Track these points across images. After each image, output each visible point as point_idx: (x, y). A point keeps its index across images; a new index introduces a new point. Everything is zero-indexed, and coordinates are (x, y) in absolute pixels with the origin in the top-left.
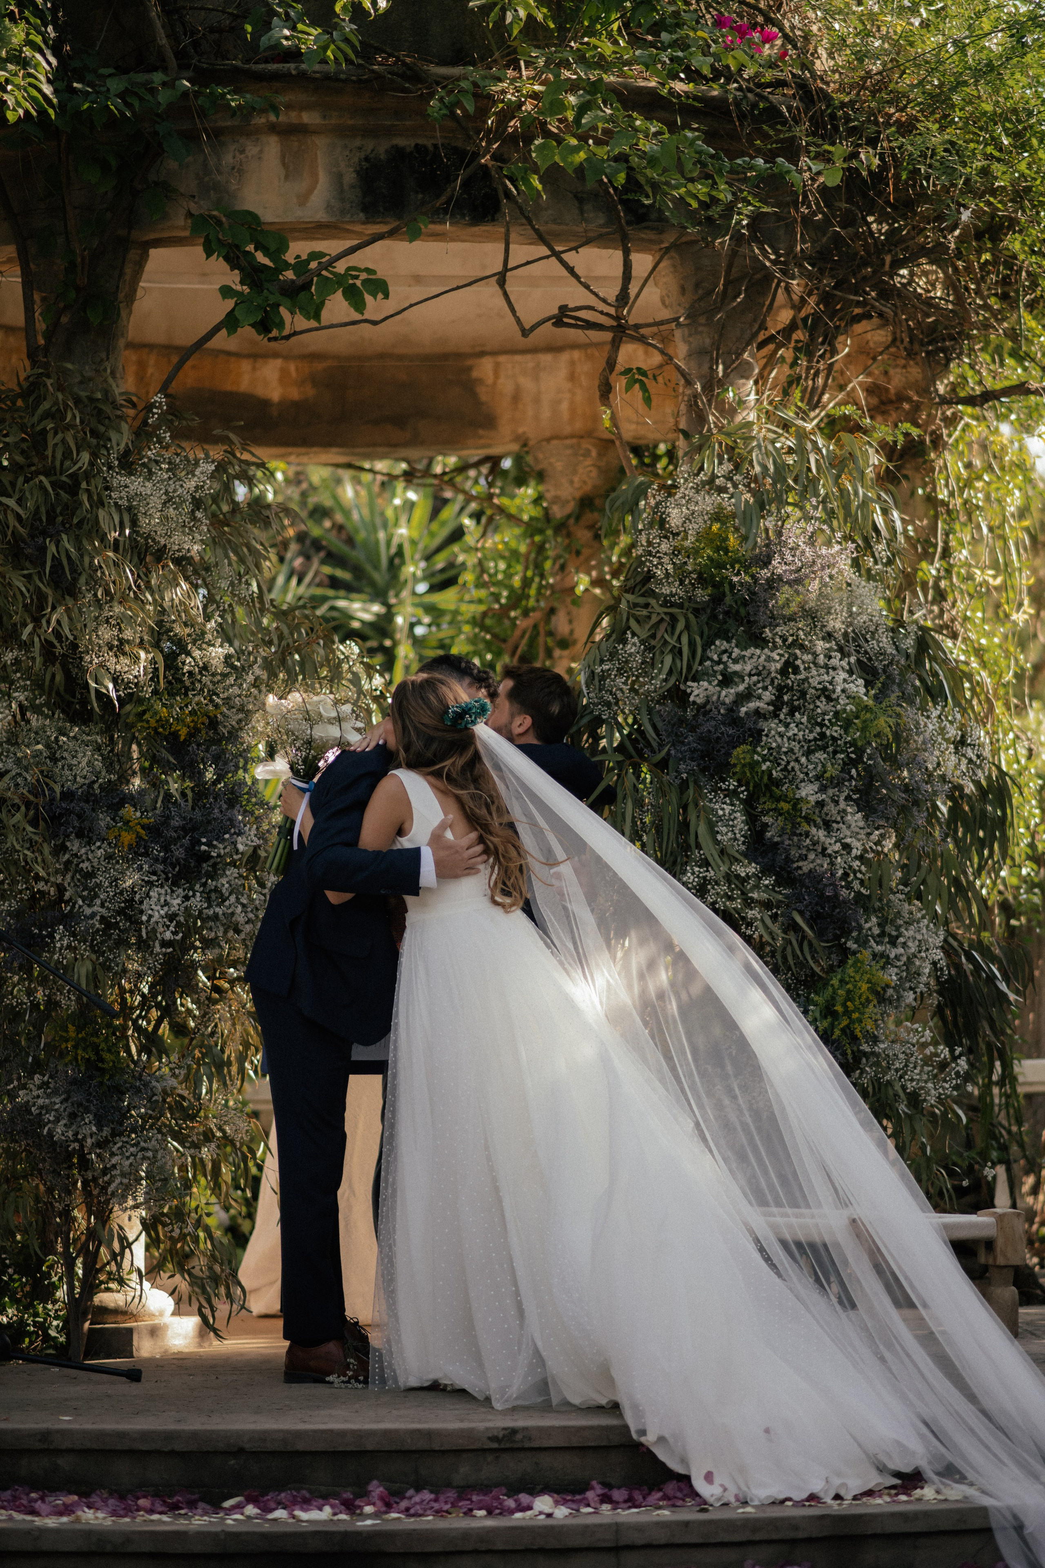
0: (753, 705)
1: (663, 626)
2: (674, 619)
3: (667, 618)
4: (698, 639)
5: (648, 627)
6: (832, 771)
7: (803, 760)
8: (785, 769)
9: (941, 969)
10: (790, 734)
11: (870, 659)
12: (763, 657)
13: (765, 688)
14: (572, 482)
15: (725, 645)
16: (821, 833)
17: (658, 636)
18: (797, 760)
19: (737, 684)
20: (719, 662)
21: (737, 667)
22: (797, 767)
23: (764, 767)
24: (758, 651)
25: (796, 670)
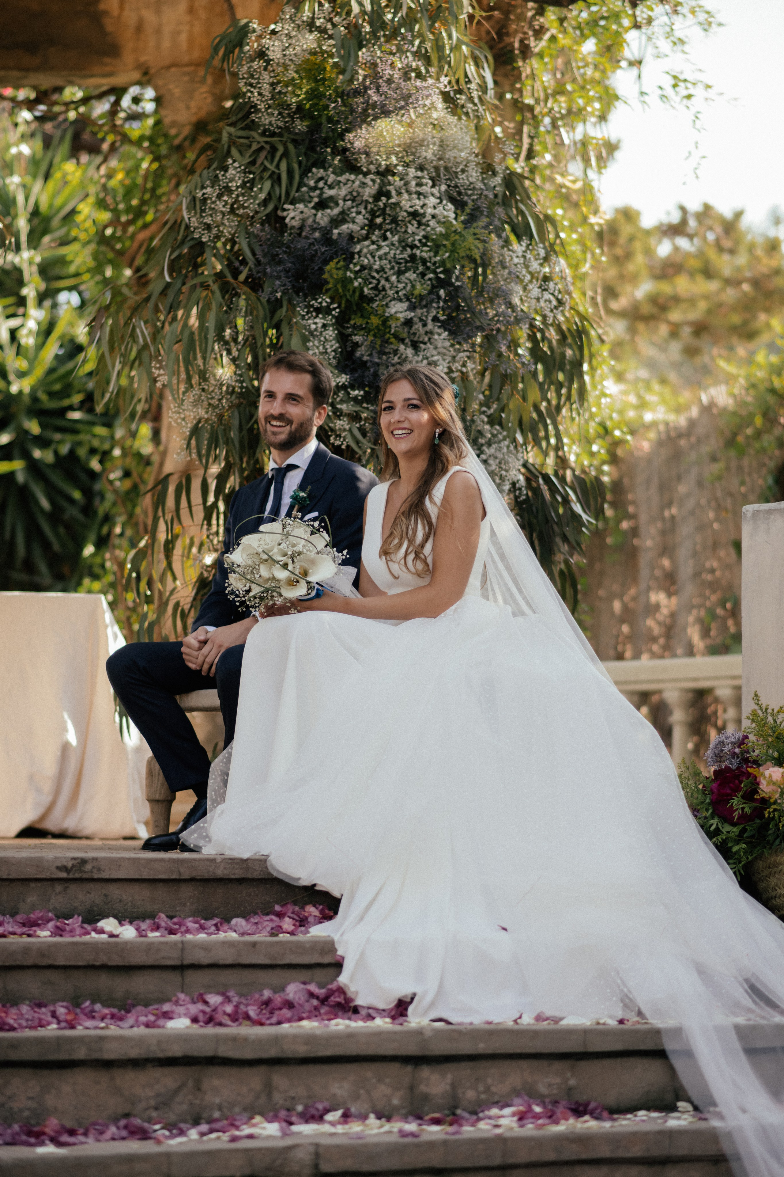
0: (345, 228)
1: (263, 155)
2: (274, 150)
3: (267, 147)
4: (296, 166)
5: (248, 155)
6: (421, 289)
7: (394, 278)
8: (376, 288)
9: (520, 489)
10: (381, 252)
11: (460, 193)
12: (357, 183)
13: (358, 213)
14: (188, 108)
15: (321, 172)
16: (410, 352)
17: (259, 162)
18: (387, 279)
19: (331, 209)
20: (315, 188)
21: (332, 192)
22: (387, 286)
23: (356, 284)
24: (353, 177)
25: (388, 195)
